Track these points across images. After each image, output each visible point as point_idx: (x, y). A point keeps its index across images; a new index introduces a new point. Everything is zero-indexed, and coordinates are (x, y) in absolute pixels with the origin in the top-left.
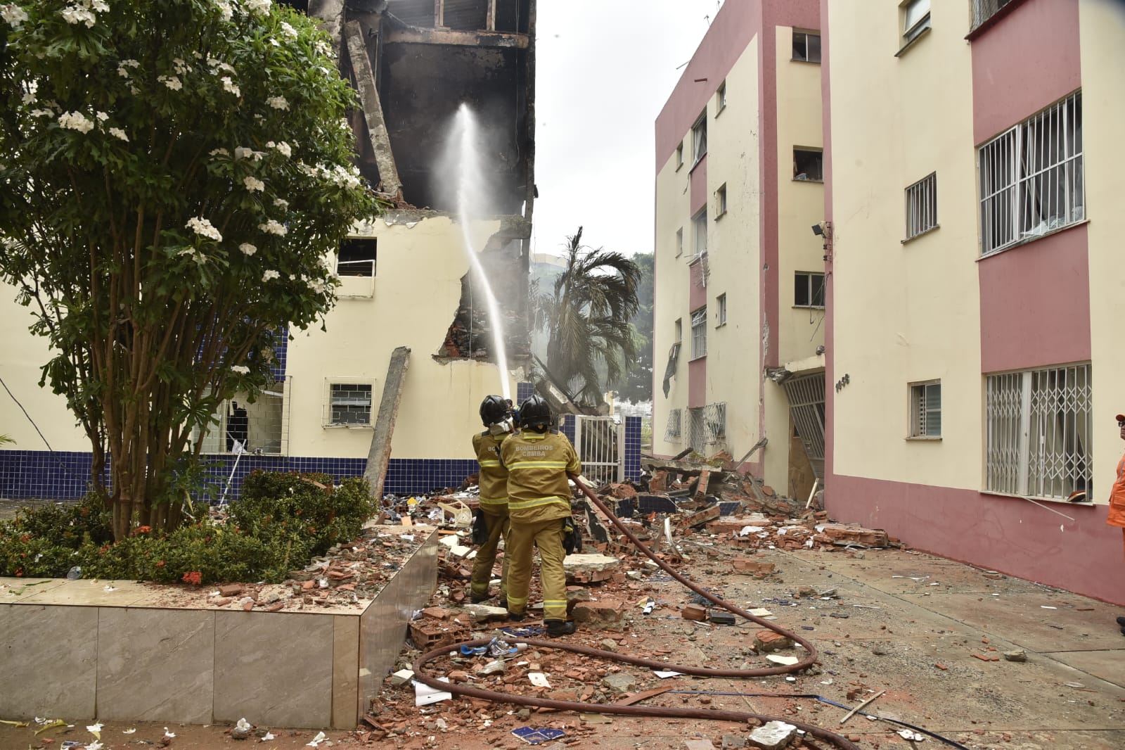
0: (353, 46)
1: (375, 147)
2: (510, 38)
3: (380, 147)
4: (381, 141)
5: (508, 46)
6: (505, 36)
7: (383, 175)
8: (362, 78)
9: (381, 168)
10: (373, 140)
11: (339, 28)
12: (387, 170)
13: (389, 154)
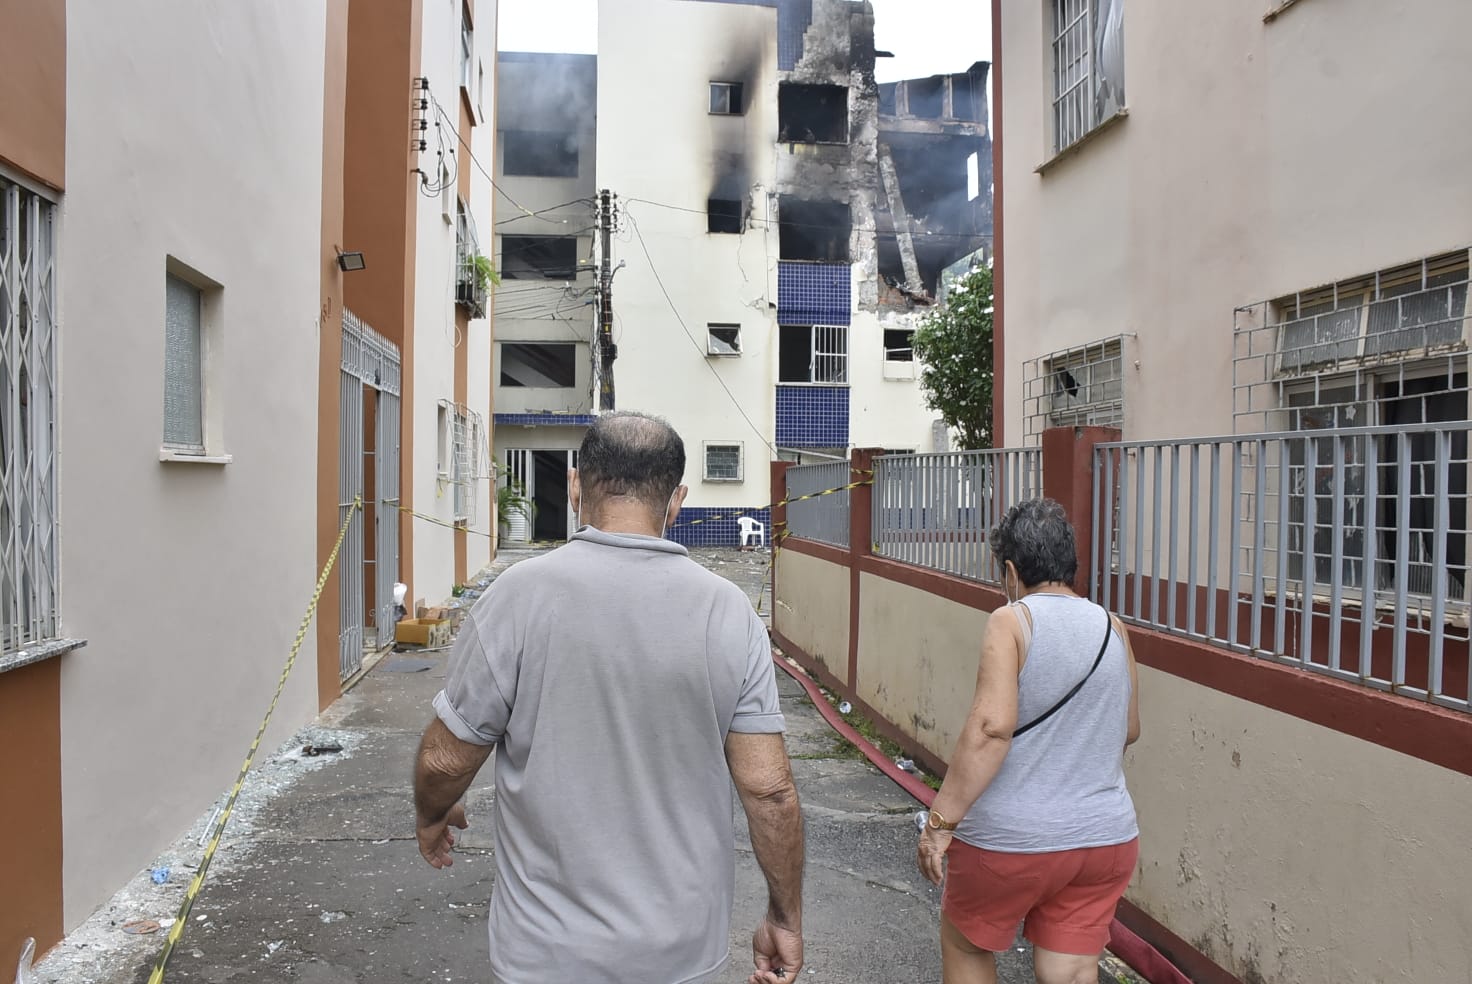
0: (885, 166)
1: (901, 250)
2: (970, 127)
3: (906, 250)
4: (907, 246)
5: (968, 134)
6: (966, 125)
7: (908, 274)
8: (892, 192)
9: (906, 268)
10: (900, 244)
11: (875, 151)
12: (911, 269)
13: (913, 256)
